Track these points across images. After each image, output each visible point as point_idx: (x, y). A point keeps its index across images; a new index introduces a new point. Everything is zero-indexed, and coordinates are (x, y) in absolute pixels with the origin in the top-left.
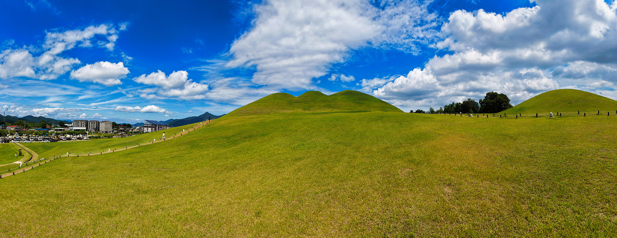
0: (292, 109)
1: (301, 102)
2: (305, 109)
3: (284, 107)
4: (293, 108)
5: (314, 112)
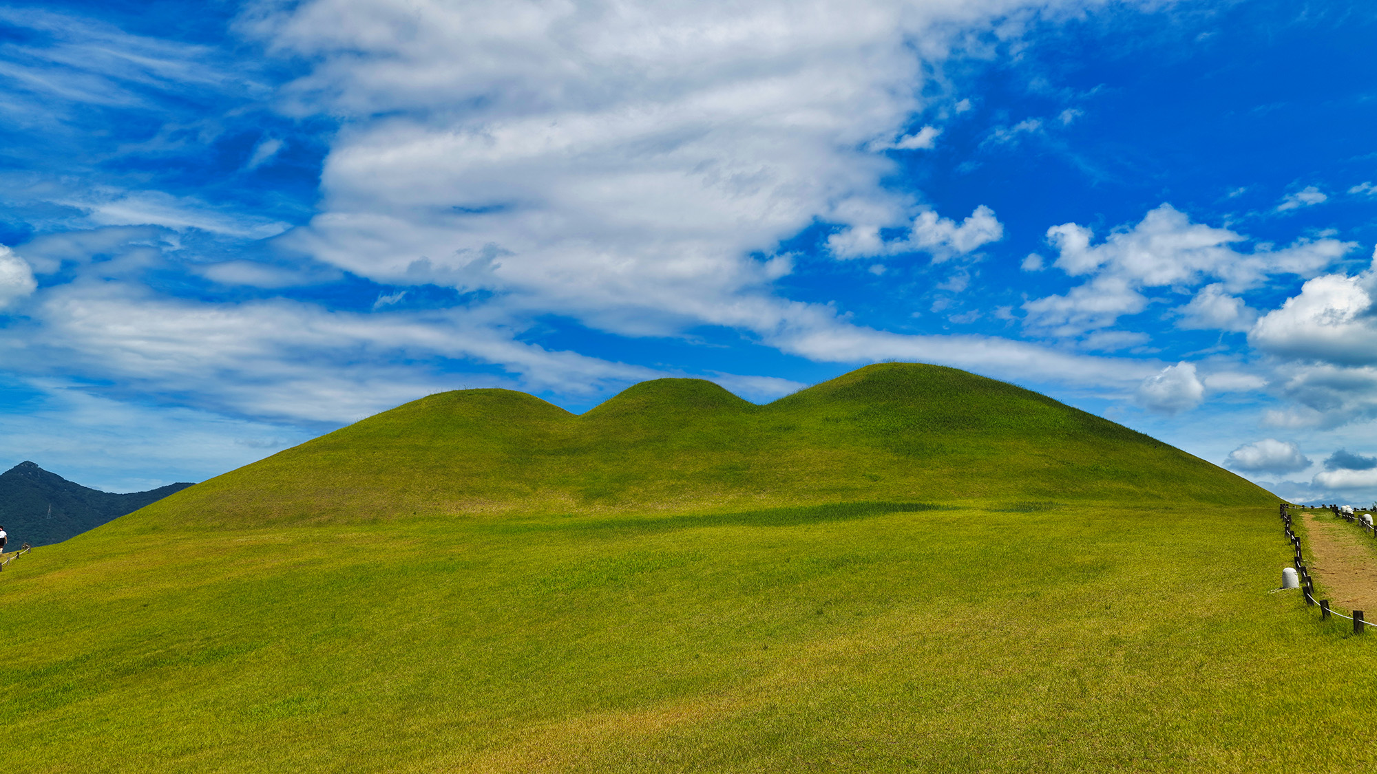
0: (521, 494)
1: (585, 450)
2: (590, 496)
3: (477, 482)
4: (528, 489)
5: (637, 513)
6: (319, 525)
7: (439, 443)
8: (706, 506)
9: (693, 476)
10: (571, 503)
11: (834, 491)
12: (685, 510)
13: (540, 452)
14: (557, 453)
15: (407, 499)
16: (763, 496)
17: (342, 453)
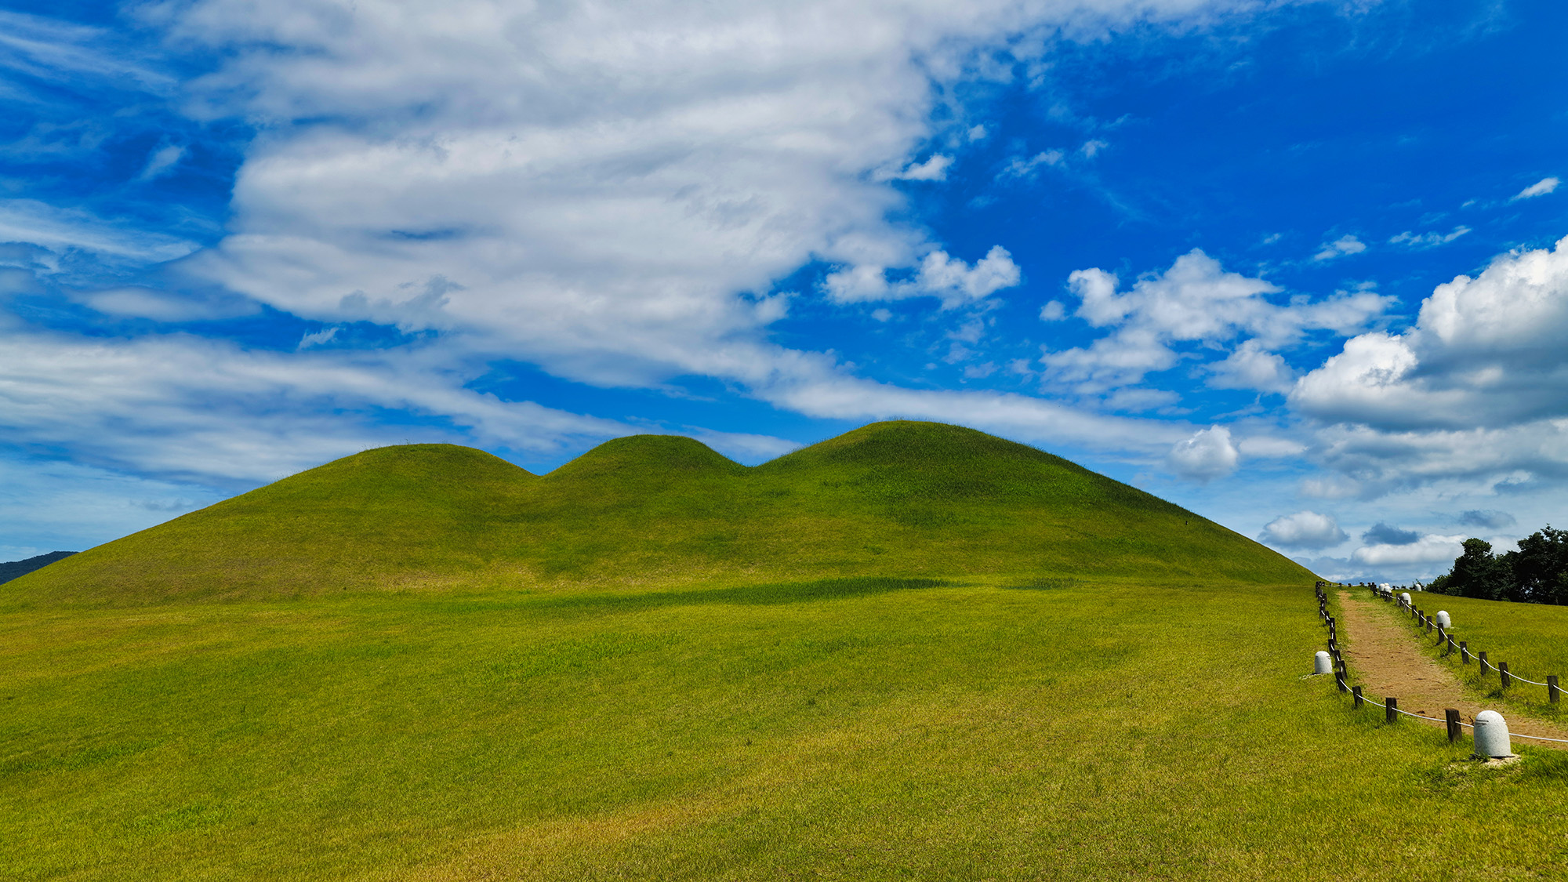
0: (472, 567)
1: (548, 517)
3: (419, 553)
4: (479, 561)
5: (607, 589)
6: (229, 601)
7: (376, 506)
8: (687, 581)
9: (672, 547)
10: (531, 577)
11: (832, 564)
12: (662, 586)
13: (495, 518)
14: (514, 519)
15: (336, 571)
16: (751, 570)
17: (259, 518)
